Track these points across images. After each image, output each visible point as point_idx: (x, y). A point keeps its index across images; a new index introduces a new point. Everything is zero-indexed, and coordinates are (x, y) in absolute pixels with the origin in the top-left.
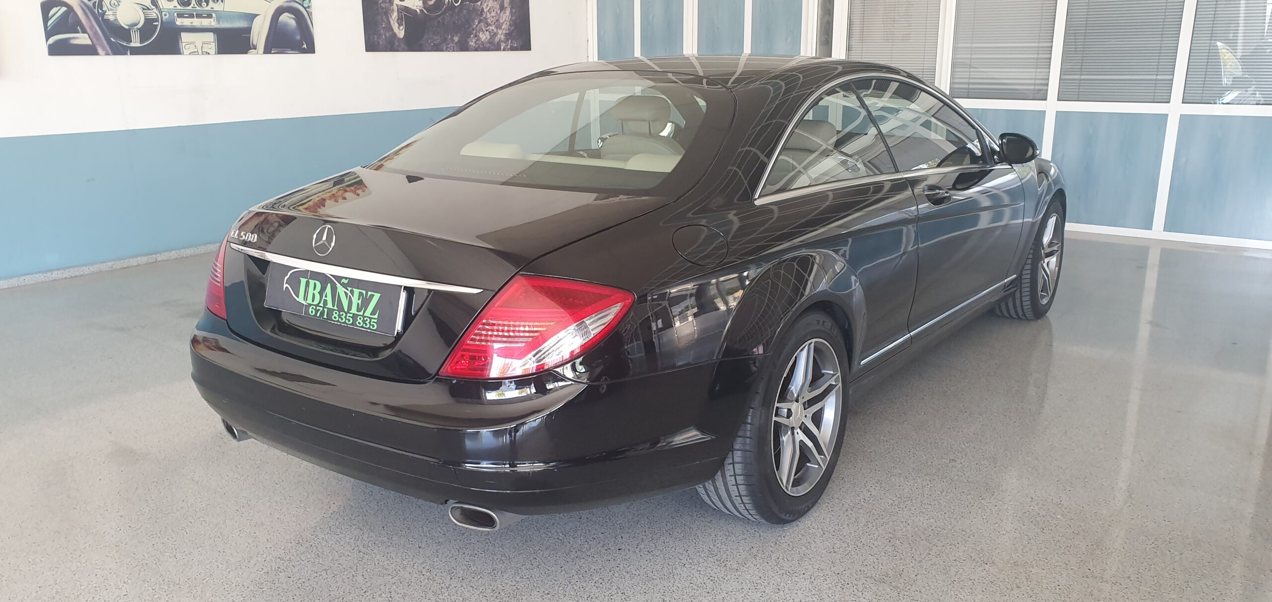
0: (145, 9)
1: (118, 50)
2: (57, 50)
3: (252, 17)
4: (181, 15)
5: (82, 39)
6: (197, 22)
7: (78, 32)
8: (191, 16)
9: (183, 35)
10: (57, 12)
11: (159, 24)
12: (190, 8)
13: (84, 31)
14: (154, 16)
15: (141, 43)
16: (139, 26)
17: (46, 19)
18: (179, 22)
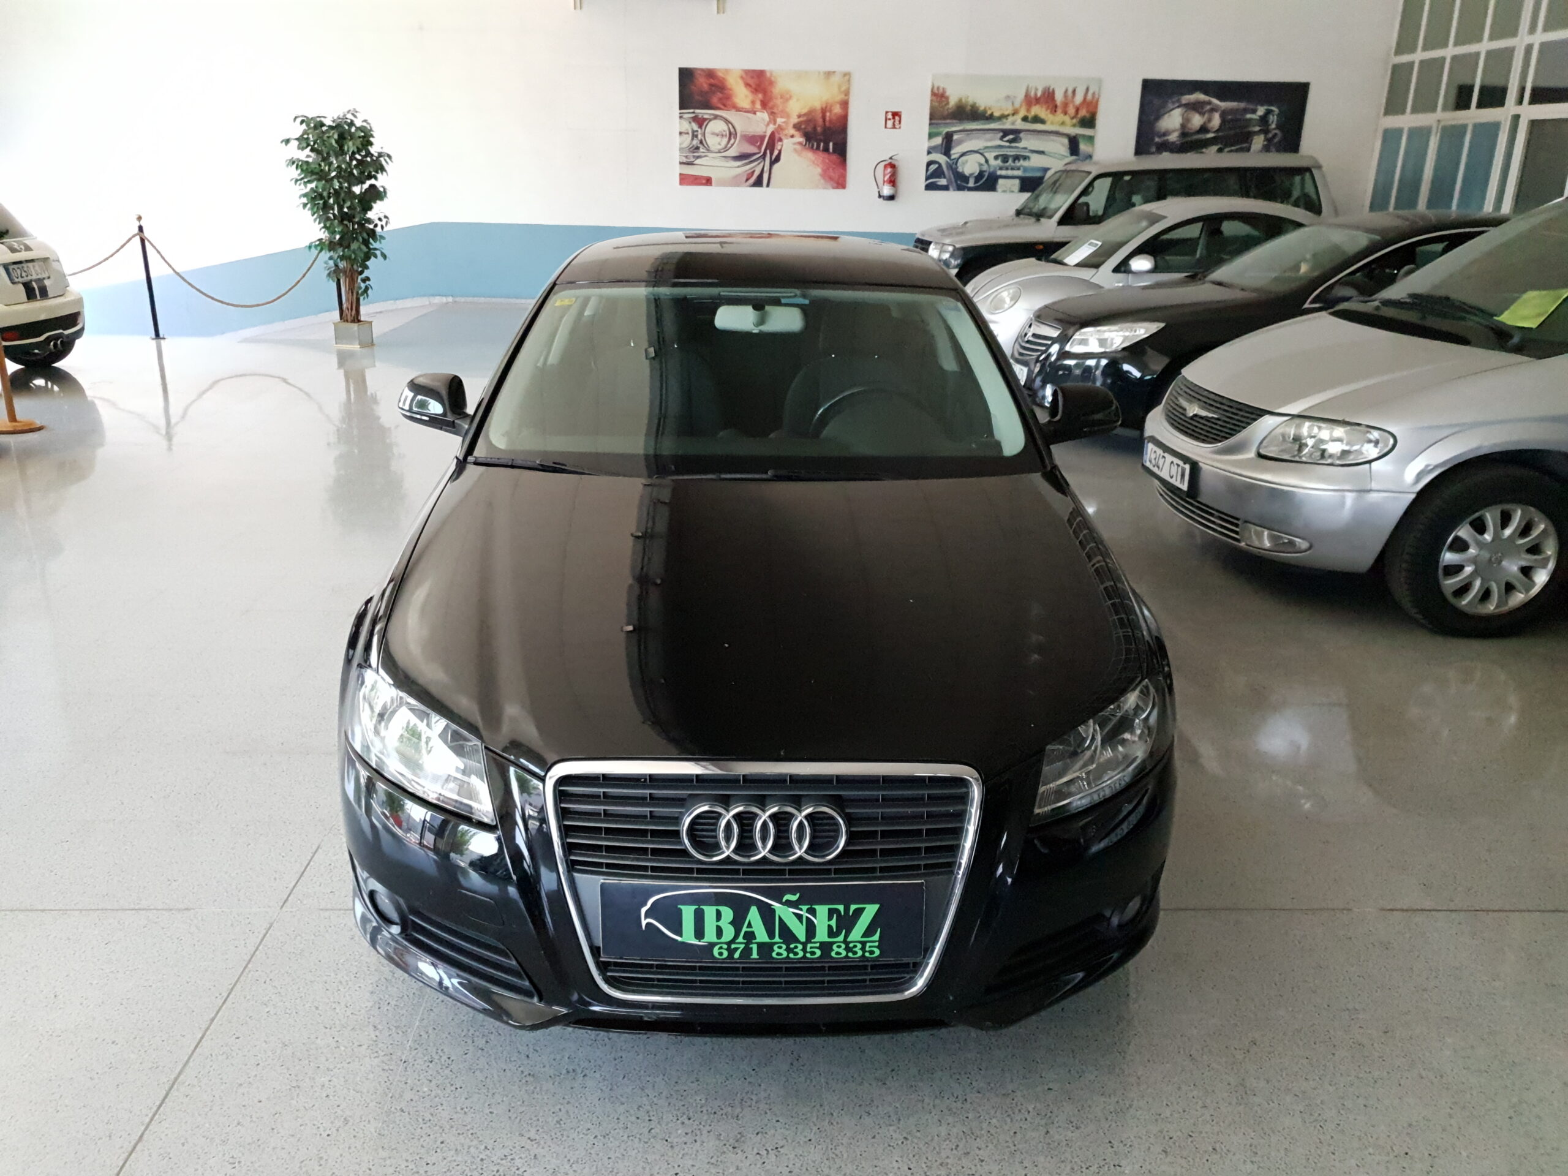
0: (981, 165)
1: (960, 188)
2: (930, 187)
3: (1046, 170)
4: (1001, 169)
5: (943, 182)
6: (1010, 173)
7: (939, 177)
8: (1007, 169)
9: (1001, 181)
10: (933, 167)
11: (986, 174)
12: (1008, 164)
13: (945, 177)
14: (985, 168)
15: (976, 182)
16: (976, 174)
17: (927, 170)
18: (999, 173)
